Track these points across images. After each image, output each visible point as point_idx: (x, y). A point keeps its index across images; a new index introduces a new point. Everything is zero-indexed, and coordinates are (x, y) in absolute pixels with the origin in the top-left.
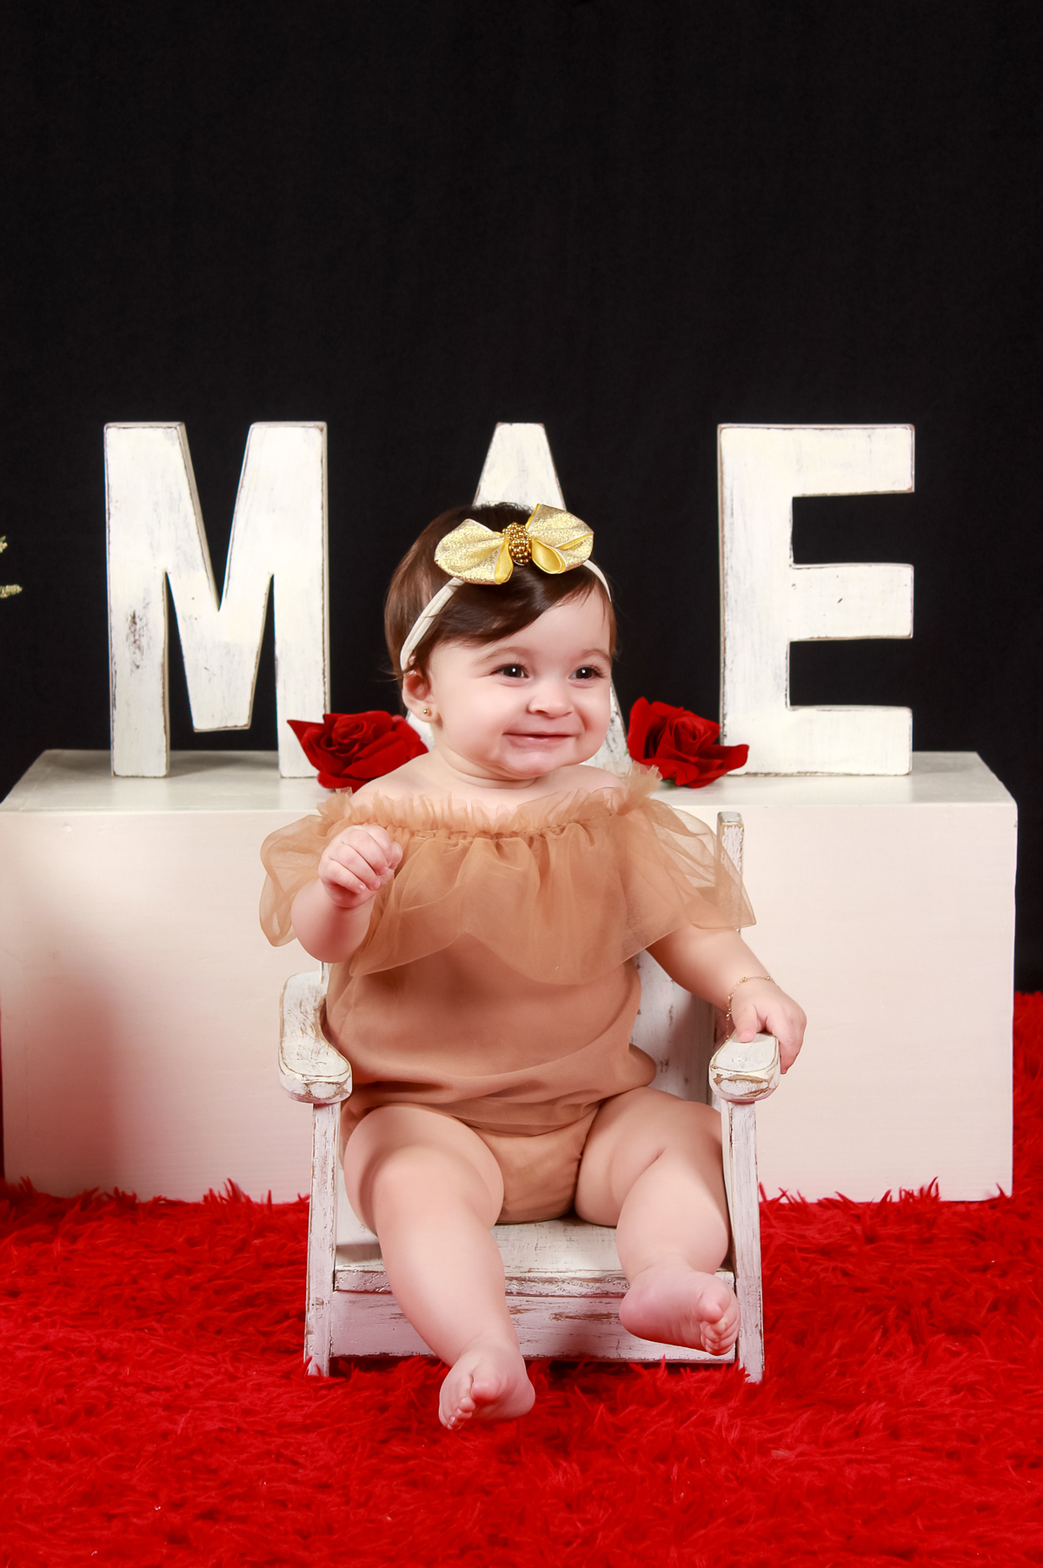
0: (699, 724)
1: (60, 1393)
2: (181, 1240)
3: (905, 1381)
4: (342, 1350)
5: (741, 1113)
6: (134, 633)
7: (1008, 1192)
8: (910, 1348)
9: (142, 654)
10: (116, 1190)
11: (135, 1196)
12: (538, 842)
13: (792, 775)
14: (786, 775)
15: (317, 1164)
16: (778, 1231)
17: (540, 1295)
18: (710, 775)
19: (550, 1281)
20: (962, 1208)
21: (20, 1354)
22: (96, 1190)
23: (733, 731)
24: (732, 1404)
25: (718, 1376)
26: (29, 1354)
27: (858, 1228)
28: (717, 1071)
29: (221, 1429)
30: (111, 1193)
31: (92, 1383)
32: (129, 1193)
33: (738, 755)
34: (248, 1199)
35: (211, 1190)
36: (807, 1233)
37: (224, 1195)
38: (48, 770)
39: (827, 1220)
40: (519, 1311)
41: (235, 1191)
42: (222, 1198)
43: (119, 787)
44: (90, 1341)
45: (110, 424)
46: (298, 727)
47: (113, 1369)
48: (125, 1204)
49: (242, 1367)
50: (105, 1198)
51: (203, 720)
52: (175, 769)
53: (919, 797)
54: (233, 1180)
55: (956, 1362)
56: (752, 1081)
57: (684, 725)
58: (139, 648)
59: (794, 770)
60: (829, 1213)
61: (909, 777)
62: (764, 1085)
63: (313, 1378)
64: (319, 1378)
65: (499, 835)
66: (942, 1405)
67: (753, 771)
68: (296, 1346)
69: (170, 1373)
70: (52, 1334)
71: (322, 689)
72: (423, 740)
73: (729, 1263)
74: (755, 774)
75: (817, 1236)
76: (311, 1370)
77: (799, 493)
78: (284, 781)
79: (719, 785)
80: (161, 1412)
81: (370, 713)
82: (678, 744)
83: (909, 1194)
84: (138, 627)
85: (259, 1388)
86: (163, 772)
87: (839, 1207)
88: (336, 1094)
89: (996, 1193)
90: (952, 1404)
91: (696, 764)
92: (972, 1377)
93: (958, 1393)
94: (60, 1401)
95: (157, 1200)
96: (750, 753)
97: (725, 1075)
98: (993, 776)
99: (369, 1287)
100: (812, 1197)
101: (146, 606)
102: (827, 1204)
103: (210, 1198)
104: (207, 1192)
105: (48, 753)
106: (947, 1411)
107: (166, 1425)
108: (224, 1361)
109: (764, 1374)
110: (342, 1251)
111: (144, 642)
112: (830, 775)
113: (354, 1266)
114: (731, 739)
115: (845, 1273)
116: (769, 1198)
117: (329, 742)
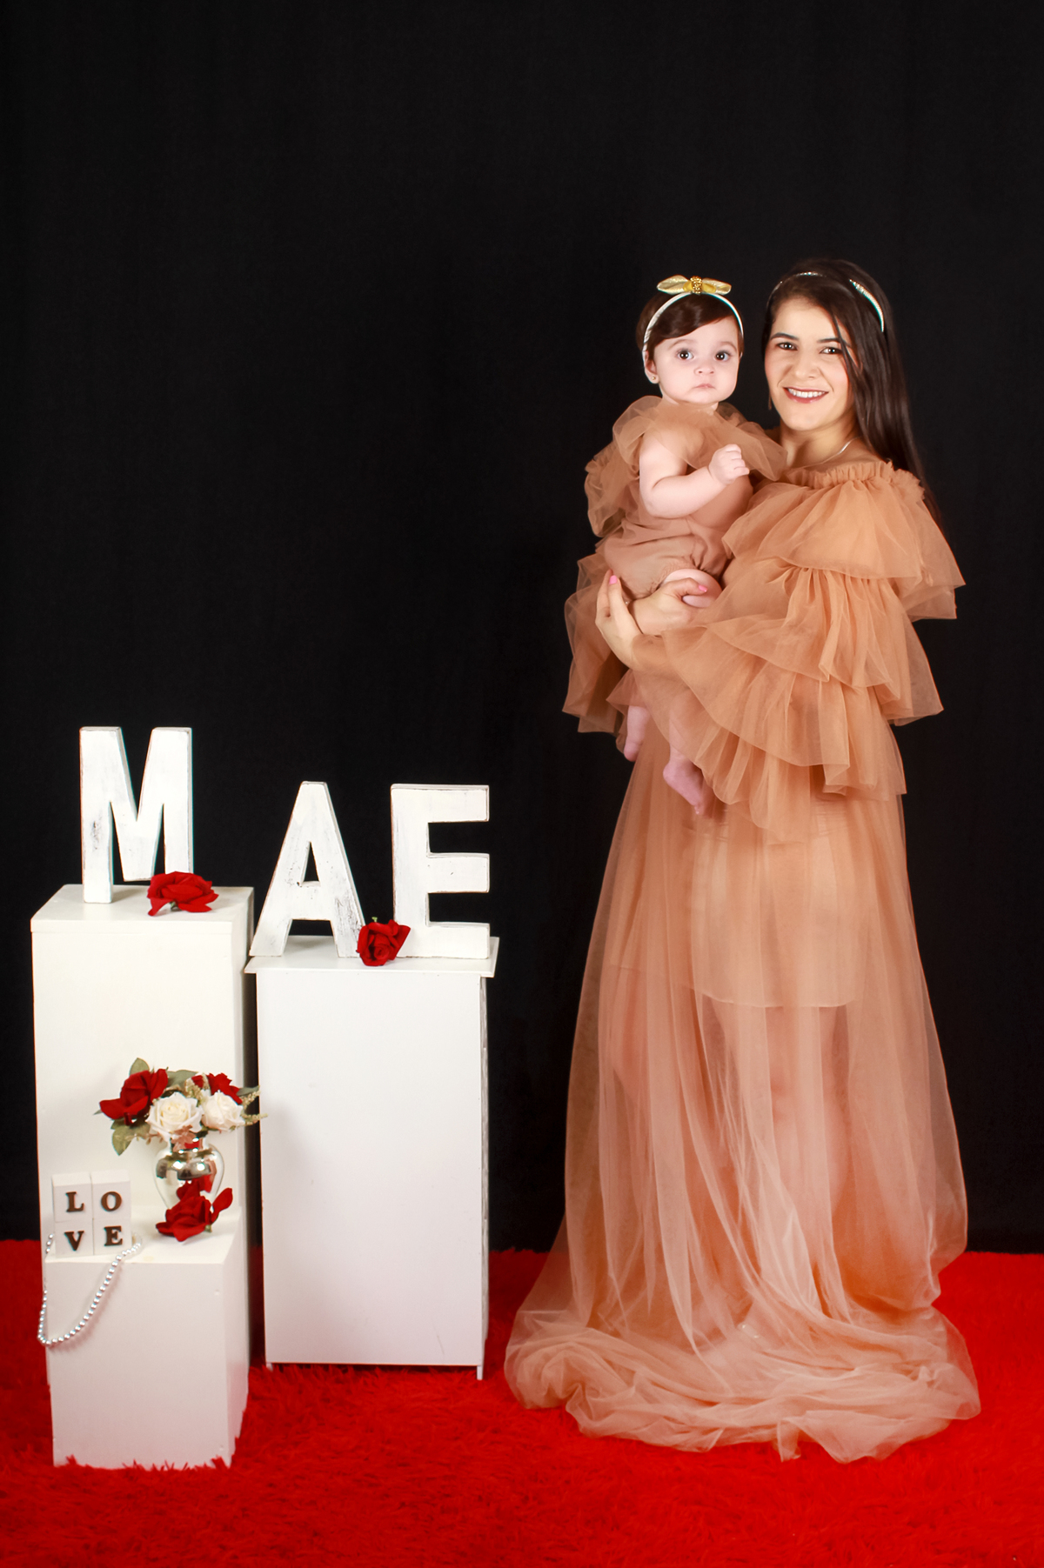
6: (94, 830)
9: (98, 841)
13: (429, 958)
14: (426, 958)
45: (83, 728)
51: (129, 874)
58: (97, 839)
67: (410, 955)
74: (411, 957)
77: (432, 821)
84: (96, 828)
86: (109, 900)
101: (100, 819)
111: (99, 836)
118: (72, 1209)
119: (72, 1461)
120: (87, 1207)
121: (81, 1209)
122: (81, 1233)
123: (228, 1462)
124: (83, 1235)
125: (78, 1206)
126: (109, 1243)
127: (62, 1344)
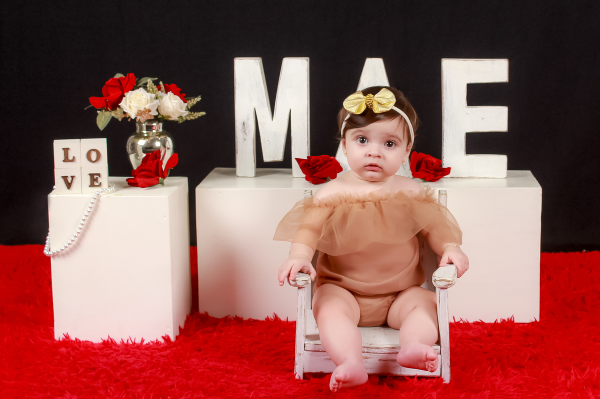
0: (434, 160)
1: (212, 384)
2: (256, 333)
3: (498, 383)
4: (306, 371)
5: (443, 292)
6: (244, 128)
7: (538, 320)
8: (500, 372)
9: (247, 135)
10: (236, 316)
11: (242, 318)
12: (378, 203)
13: (466, 178)
14: (464, 178)
15: (299, 308)
16: (459, 332)
17: (374, 353)
18: (438, 178)
19: (378, 348)
20: (521, 325)
21: (200, 370)
22: (229, 316)
23: (446, 163)
24: (439, 390)
25: (434, 381)
26: (203, 370)
27: (486, 332)
28: (435, 278)
29: (265, 397)
30: (234, 317)
31: (223, 380)
32: (240, 317)
33: (448, 170)
34: (280, 320)
35: (268, 317)
36: (468, 333)
37: (272, 318)
38: (216, 174)
39: (476, 329)
40: (367, 358)
41: (276, 318)
42: (271, 319)
43: (239, 181)
44: (224, 366)
45: (236, 58)
46: (298, 160)
47: (230, 376)
48: (238, 320)
49: (273, 376)
50: (232, 318)
51: (267, 159)
52: (257, 174)
53: (509, 185)
54: (276, 313)
55: (515, 377)
56: (447, 281)
57: (429, 161)
58: (246, 133)
59: (467, 176)
60: (476, 326)
61: (506, 179)
62: (451, 283)
63: (297, 380)
64: (299, 380)
65: (364, 202)
66: (511, 391)
67: (453, 176)
68: (292, 369)
69: (249, 378)
70: (211, 364)
71: (307, 148)
72: (341, 165)
73: (438, 343)
74: (454, 178)
75: (472, 334)
76: (297, 377)
77: (469, 82)
78: (294, 179)
79: (442, 181)
80: (245, 391)
81: (323, 156)
82: (427, 167)
83: (504, 320)
84: (245, 126)
85: (279, 383)
86: (254, 175)
87: (481, 324)
88: (305, 284)
89: (534, 320)
90: (514, 391)
91: (433, 174)
92: (521, 382)
93: (516, 388)
94: (212, 386)
95: (250, 319)
96: (451, 170)
97: (437, 279)
98: (535, 179)
99: (317, 349)
100: (471, 321)
101: (248, 119)
102: (476, 323)
103: (267, 319)
104: (266, 317)
105: (216, 169)
106: (511, 393)
107: (247, 395)
108: (268, 374)
109: (450, 380)
110: (307, 337)
111: (247, 131)
112: (479, 178)
113: (312, 342)
114: (445, 166)
115: (481, 347)
116: (456, 321)
117: (309, 166)
118: (66, 160)
119: (67, 337)
120: (77, 159)
121: (73, 160)
122: (73, 177)
123: (173, 339)
124: (74, 178)
125: (70, 158)
126: (92, 185)
127: (60, 253)
